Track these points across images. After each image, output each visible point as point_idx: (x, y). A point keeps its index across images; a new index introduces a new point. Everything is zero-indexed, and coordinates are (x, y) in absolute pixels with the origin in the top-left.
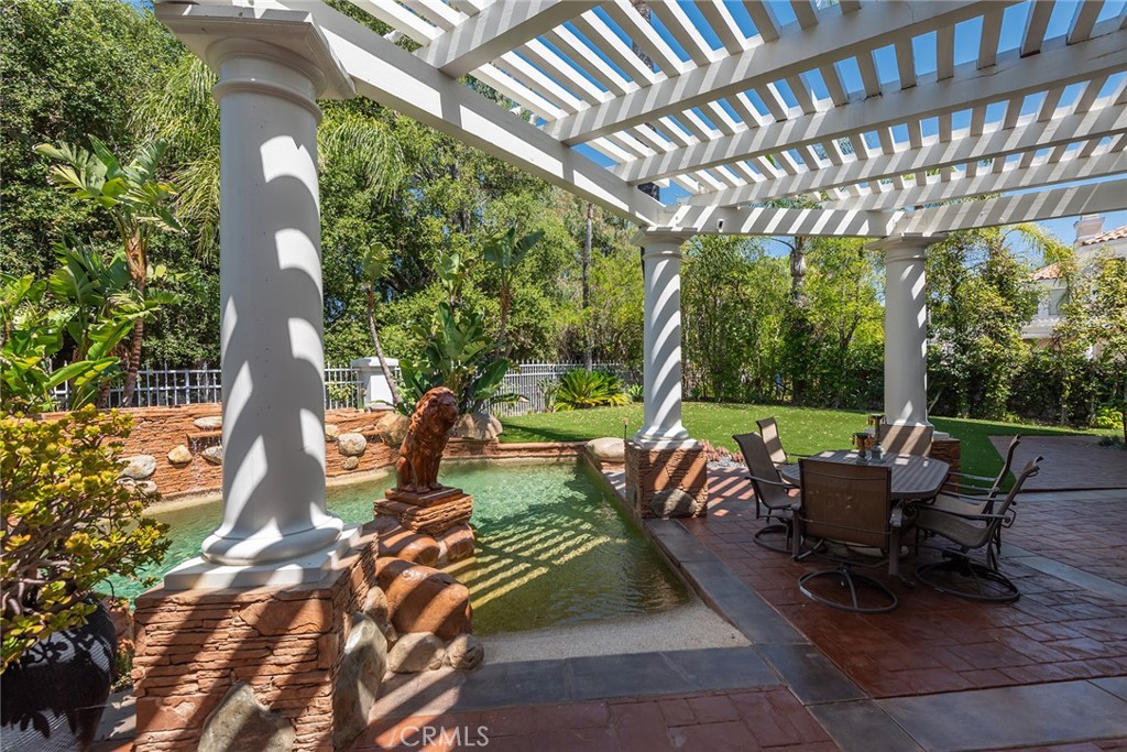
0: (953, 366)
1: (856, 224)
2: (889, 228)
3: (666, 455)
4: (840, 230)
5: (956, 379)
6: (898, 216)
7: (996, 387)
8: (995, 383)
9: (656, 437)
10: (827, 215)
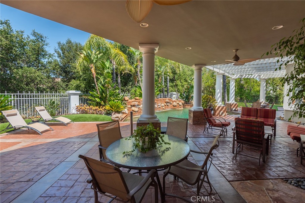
0: (272, 95)
1: (257, 77)
2: (261, 77)
3: (233, 104)
4: (255, 78)
5: (273, 97)
6: (262, 76)
7: (280, 99)
8: (280, 98)
9: (231, 102)
10: (253, 76)
